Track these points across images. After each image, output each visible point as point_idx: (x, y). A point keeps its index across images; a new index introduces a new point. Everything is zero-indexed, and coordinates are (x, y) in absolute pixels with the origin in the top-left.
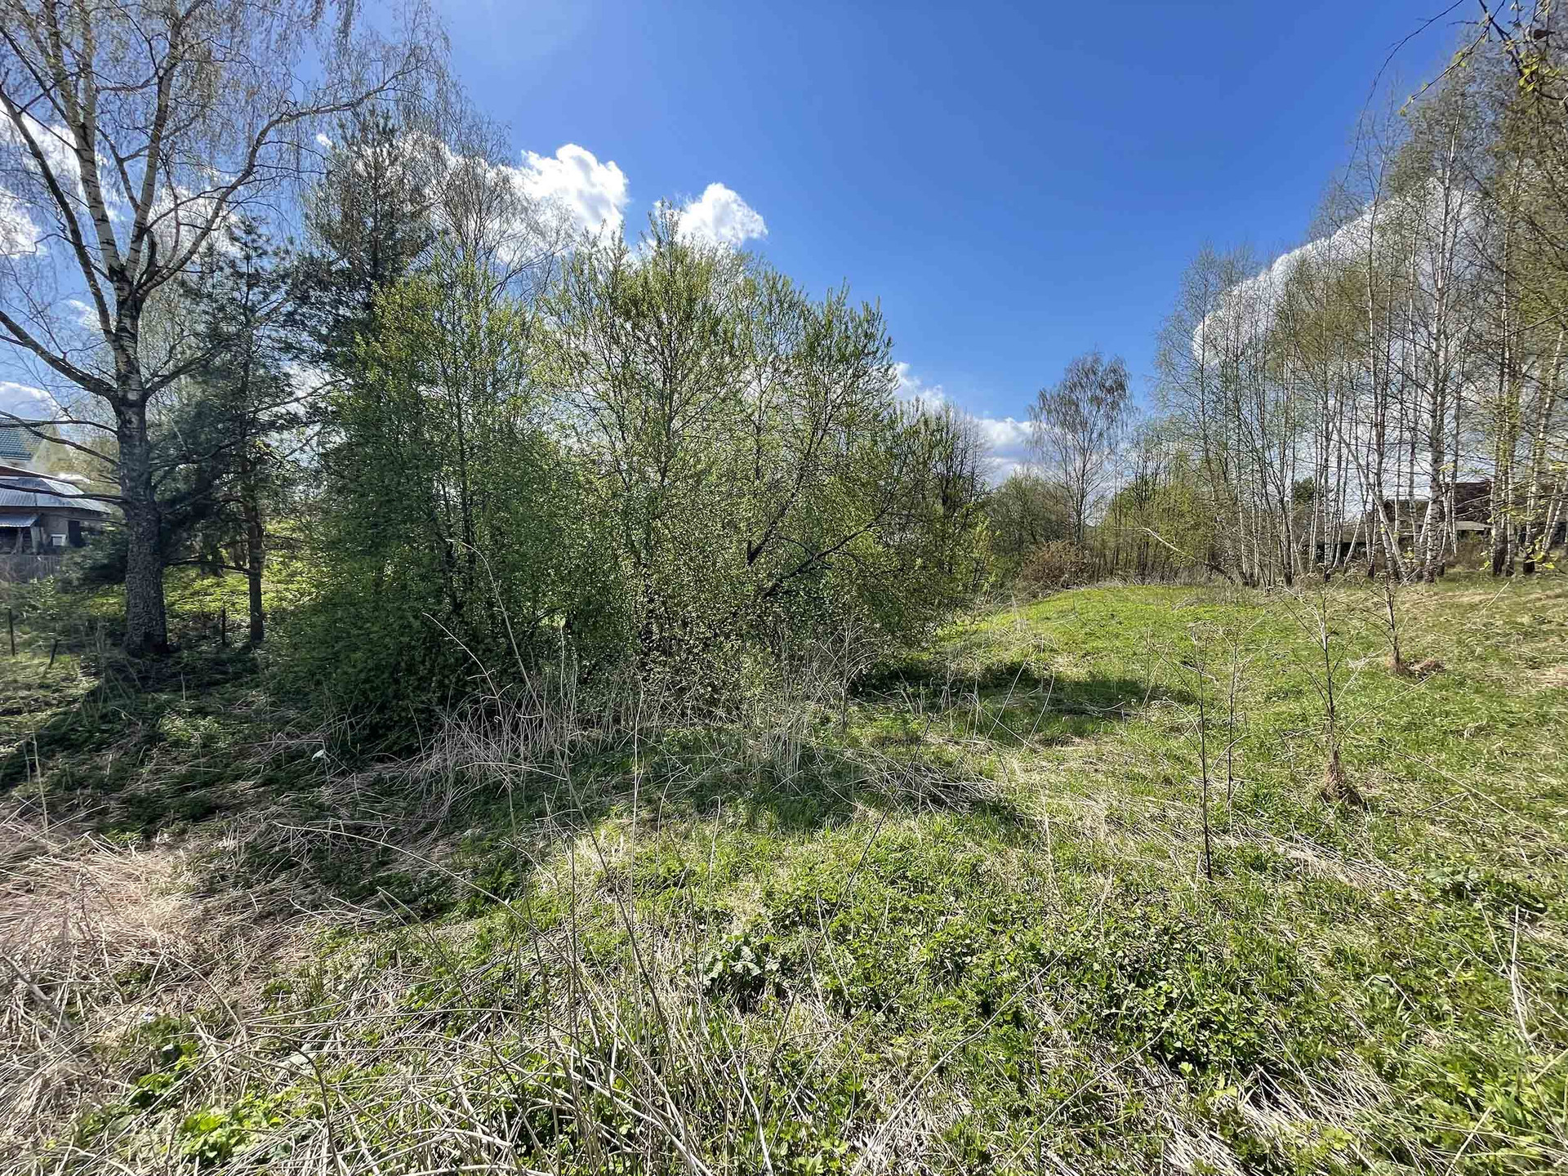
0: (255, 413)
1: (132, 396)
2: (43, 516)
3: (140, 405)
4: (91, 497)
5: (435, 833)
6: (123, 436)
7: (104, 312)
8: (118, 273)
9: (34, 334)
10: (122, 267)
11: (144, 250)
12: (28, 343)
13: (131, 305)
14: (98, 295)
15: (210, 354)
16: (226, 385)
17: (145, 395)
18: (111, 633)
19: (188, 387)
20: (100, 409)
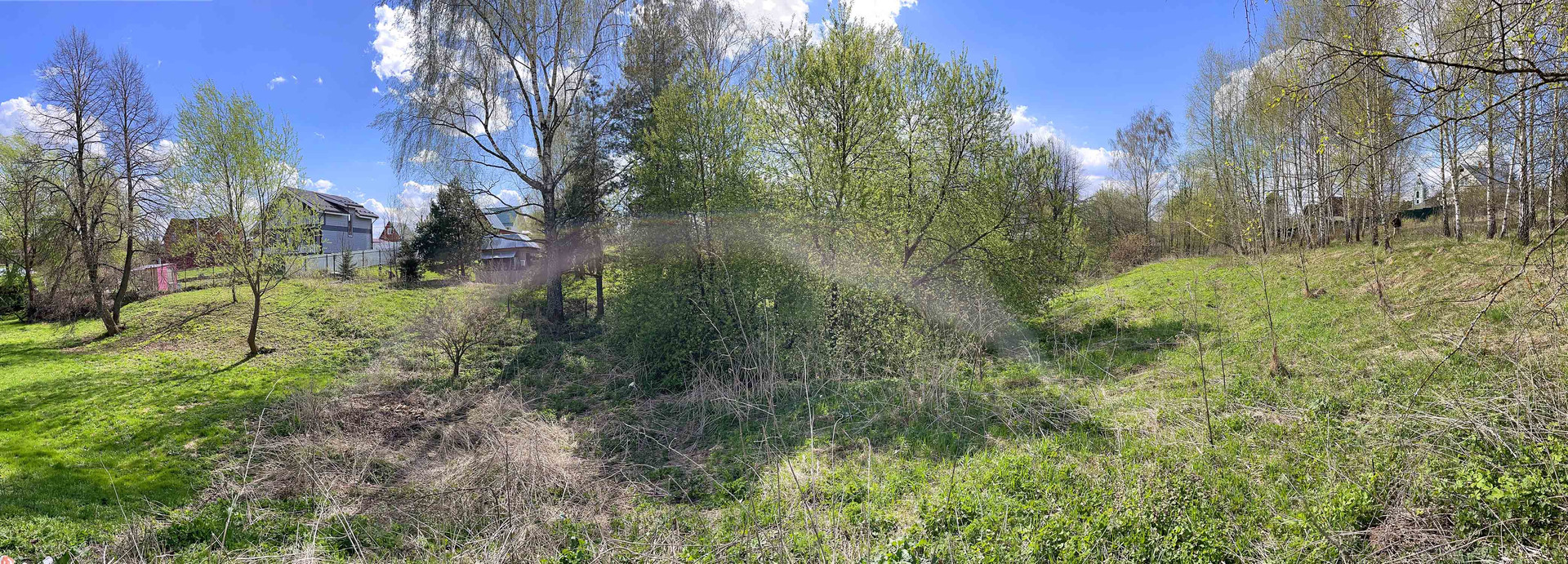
0: (597, 186)
1: (549, 187)
2: (517, 250)
3: (552, 191)
4: (534, 241)
5: (695, 445)
6: (545, 208)
7: (539, 147)
8: (544, 125)
9: (515, 163)
10: (545, 122)
11: (553, 109)
12: (515, 169)
13: (548, 141)
14: (537, 139)
15: (579, 158)
16: (585, 174)
17: (554, 186)
18: (542, 309)
19: (570, 178)
20: (537, 196)
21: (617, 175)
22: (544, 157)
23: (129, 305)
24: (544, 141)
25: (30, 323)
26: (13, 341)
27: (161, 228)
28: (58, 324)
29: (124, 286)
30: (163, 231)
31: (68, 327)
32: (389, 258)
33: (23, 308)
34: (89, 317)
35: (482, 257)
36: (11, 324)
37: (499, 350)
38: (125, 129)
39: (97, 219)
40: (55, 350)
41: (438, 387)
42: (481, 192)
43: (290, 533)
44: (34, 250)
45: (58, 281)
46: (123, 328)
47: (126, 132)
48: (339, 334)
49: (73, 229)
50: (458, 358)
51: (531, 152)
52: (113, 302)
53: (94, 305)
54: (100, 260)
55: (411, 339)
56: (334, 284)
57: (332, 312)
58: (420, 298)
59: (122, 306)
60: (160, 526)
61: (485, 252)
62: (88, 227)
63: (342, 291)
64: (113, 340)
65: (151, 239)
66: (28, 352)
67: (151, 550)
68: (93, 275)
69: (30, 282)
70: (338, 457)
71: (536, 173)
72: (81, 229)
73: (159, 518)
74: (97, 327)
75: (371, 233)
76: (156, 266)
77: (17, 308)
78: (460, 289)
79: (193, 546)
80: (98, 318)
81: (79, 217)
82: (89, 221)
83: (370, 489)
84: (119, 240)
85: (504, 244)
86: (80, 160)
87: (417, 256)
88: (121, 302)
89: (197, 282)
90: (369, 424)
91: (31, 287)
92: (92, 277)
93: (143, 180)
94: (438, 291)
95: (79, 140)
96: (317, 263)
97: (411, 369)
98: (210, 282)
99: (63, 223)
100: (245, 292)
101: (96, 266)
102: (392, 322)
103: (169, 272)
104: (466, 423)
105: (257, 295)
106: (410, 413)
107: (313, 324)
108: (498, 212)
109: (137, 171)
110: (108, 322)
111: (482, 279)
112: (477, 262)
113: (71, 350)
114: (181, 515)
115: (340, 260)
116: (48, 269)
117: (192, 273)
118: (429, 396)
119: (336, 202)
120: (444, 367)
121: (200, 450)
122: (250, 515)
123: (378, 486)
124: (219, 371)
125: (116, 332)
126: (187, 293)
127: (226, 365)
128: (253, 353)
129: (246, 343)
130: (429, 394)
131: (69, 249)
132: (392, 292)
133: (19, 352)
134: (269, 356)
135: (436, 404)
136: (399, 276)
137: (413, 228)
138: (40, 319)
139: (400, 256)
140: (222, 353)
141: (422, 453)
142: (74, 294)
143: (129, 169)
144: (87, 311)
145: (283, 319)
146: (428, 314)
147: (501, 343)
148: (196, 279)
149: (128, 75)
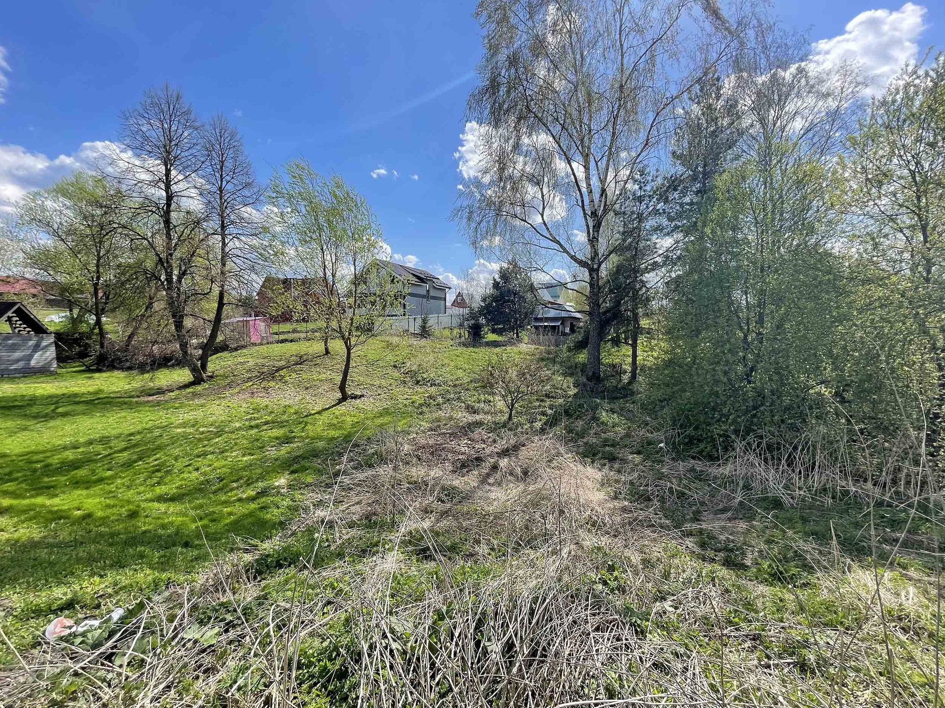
0: (639, 266)
1: (595, 266)
2: (563, 319)
3: (598, 270)
4: (579, 312)
6: (592, 285)
7: (588, 233)
8: (594, 214)
9: (567, 247)
10: (596, 210)
11: (603, 200)
12: (565, 251)
13: (597, 226)
14: (588, 226)
15: (624, 240)
16: (628, 254)
17: (599, 266)
18: (582, 370)
19: (614, 259)
20: (585, 274)
21: (659, 255)
22: (593, 241)
23: (218, 355)
24: (594, 227)
25: (99, 371)
26: (76, 389)
27: (255, 285)
28: (135, 372)
29: (213, 335)
30: (257, 287)
31: (147, 376)
32: (459, 321)
33: (91, 356)
34: (173, 366)
35: (533, 324)
36: (74, 372)
37: (545, 401)
38: (221, 189)
39: (185, 271)
40: (131, 399)
41: (496, 428)
42: (537, 269)
43: (374, 546)
44: (107, 298)
45: (136, 328)
46: (211, 377)
47: (221, 192)
48: (418, 382)
49: (156, 278)
50: (513, 405)
51: (581, 237)
52: (200, 352)
53: (179, 354)
54: (188, 310)
55: (475, 389)
56: (414, 342)
57: (411, 365)
58: (482, 355)
59: (211, 355)
60: (248, 558)
61: (537, 319)
62: (175, 278)
63: (420, 347)
64: (199, 388)
65: (244, 293)
66: (96, 402)
67: (238, 582)
68: (179, 325)
69: (101, 329)
70: (415, 483)
71: (585, 254)
72: (166, 279)
73: (246, 551)
74: (184, 375)
75: (445, 300)
76: (248, 319)
77: (83, 355)
78: (515, 349)
79: (281, 571)
80: (183, 367)
81: (164, 267)
82: (176, 272)
83: (441, 507)
84: (210, 292)
85: (552, 313)
86: (168, 212)
87: (482, 321)
88: (210, 352)
89: (290, 335)
90: (440, 456)
91: (102, 334)
92: (176, 326)
93: (238, 238)
94: (498, 350)
95: (167, 192)
96: (400, 324)
97: (474, 413)
98: (303, 335)
99: (145, 272)
100: (337, 345)
101: (182, 317)
102: (460, 373)
103: (262, 326)
104: (517, 458)
105: (349, 350)
106: (474, 448)
107: (396, 374)
108: (549, 287)
109: (231, 229)
110: (194, 370)
111: (533, 342)
112: (529, 327)
113: (151, 398)
114: (270, 546)
115: (419, 322)
116: (125, 317)
117: (287, 327)
118: (489, 435)
119: (416, 274)
120: (501, 412)
121: (290, 485)
122: (338, 535)
123: (448, 505)
124: (310, 415)
125: (203, 380)
126: (280, 345)
127: (318, 408)
128: (344, 398)
129: (338, 390)
130: (489, 433)
131: (151, 298)
132: (461, 349)
133: (84, 401)
134: (358, 401)
135: (495, 441)
136: (467, 337)
137: (478, 298)
138: (112, 367)
139: (468, 320)
140: (313, 398)
141: (484, 480)
142: (155, 342)
143: (223, 227)
144: (170, 359)
145: (371, 370)
146: (490, 368)
147: (547, 396)
148: (289, 332)
149: (227, 140)
